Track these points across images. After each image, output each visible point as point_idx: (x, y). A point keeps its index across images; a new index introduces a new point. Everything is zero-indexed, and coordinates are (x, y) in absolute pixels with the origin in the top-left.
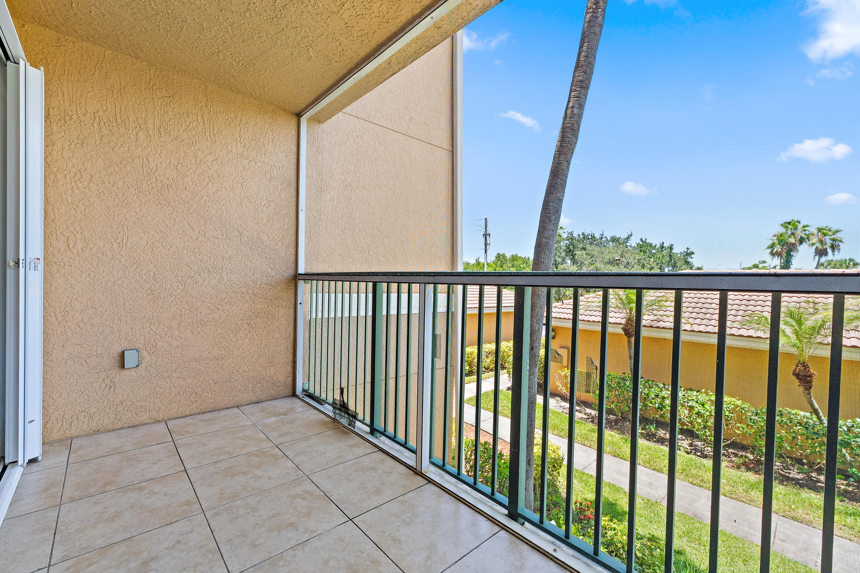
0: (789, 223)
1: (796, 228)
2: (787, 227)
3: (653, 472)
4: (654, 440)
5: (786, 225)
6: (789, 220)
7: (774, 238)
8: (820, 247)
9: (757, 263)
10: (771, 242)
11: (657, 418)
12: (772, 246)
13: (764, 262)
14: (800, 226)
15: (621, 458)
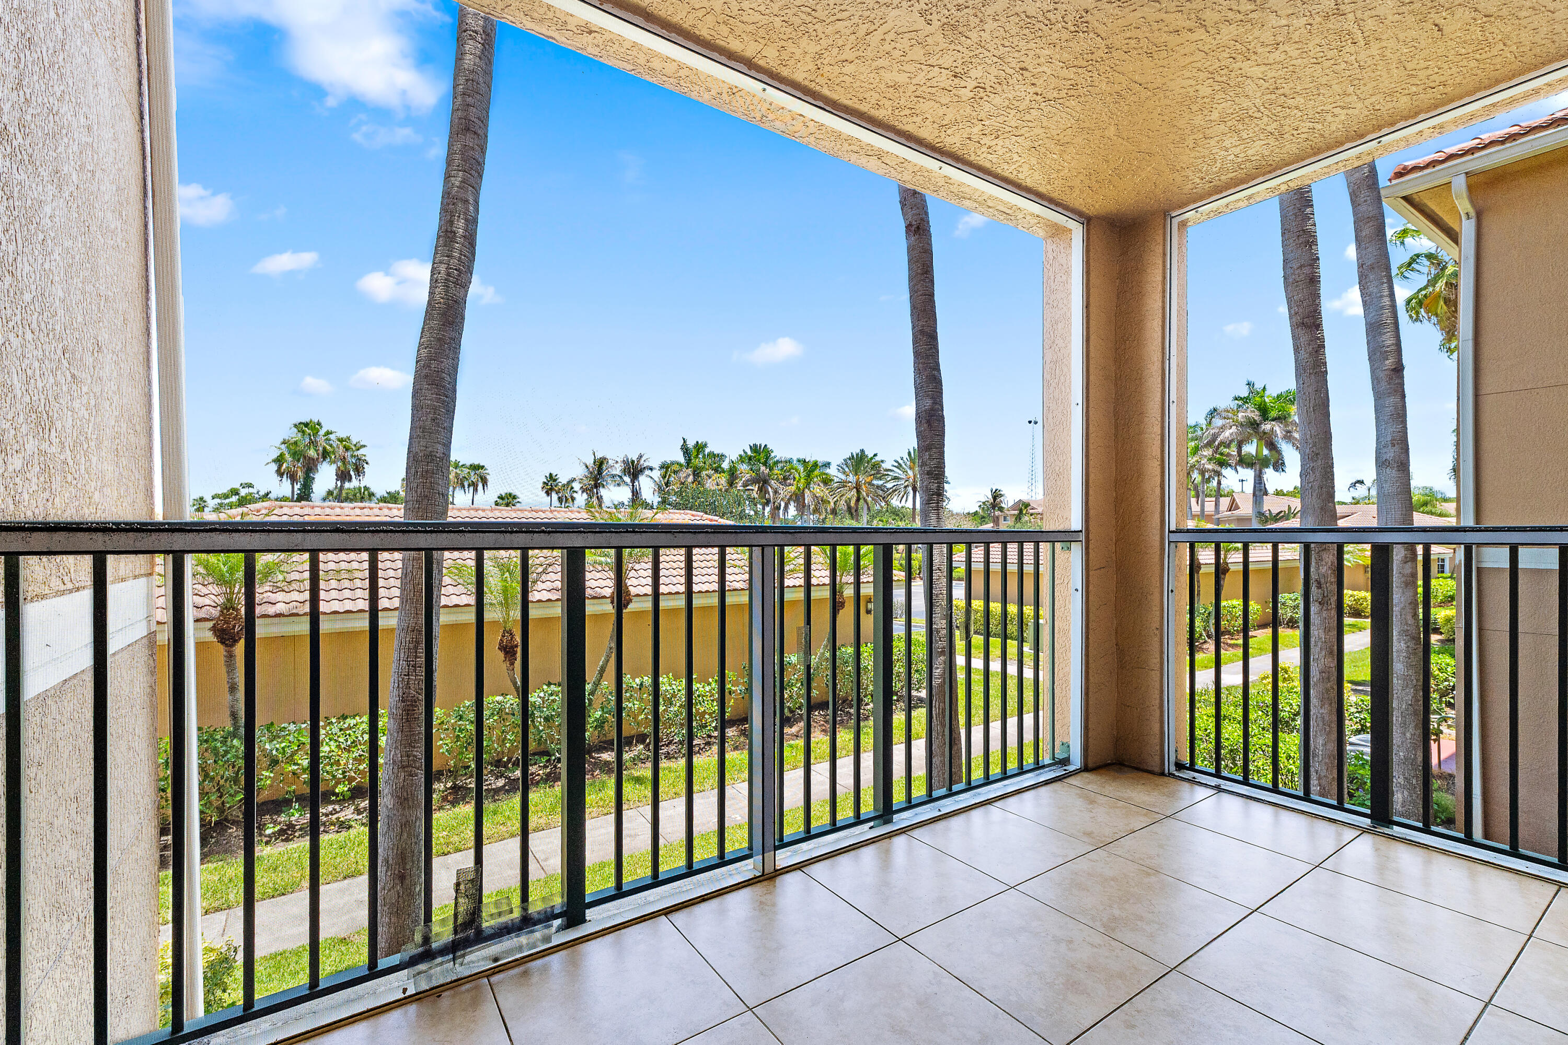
0: (306, 425)
1: (316, 434)
2: (303, 432)
3: (346, 881)
4: (297, 834)
5: (302, 427)
6: (305, 419)
7: (283, 447)
8: (342, 468)
9: (237, 486)
10: (275, 454)
11: (294, 792)
12: (279, 460)
13: (250, 486)
14: (322, 432)
15: (273, 897)
